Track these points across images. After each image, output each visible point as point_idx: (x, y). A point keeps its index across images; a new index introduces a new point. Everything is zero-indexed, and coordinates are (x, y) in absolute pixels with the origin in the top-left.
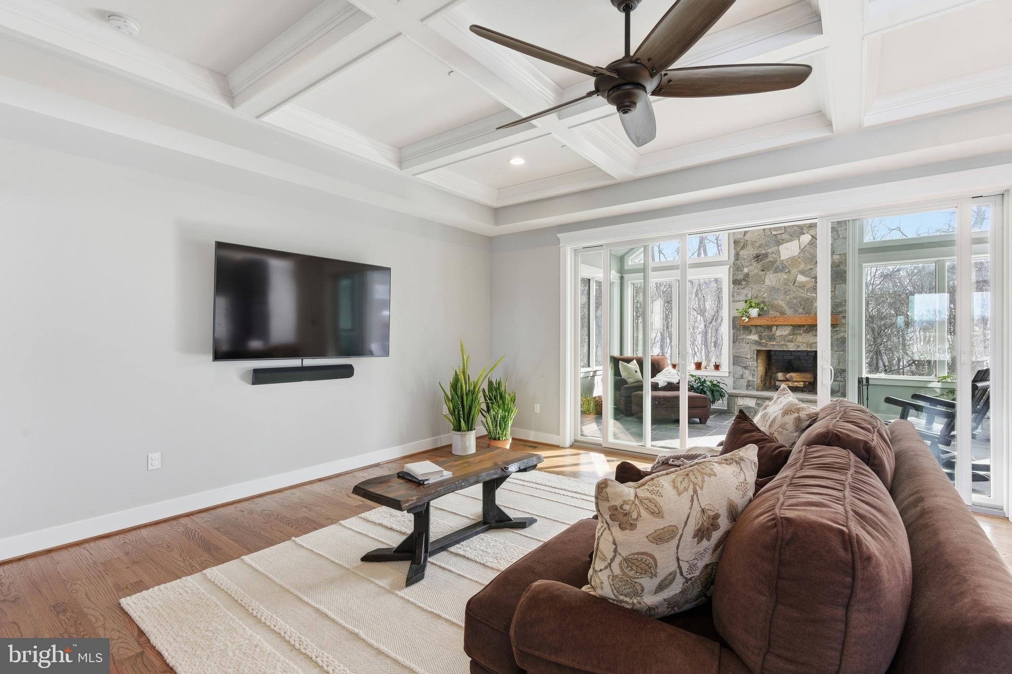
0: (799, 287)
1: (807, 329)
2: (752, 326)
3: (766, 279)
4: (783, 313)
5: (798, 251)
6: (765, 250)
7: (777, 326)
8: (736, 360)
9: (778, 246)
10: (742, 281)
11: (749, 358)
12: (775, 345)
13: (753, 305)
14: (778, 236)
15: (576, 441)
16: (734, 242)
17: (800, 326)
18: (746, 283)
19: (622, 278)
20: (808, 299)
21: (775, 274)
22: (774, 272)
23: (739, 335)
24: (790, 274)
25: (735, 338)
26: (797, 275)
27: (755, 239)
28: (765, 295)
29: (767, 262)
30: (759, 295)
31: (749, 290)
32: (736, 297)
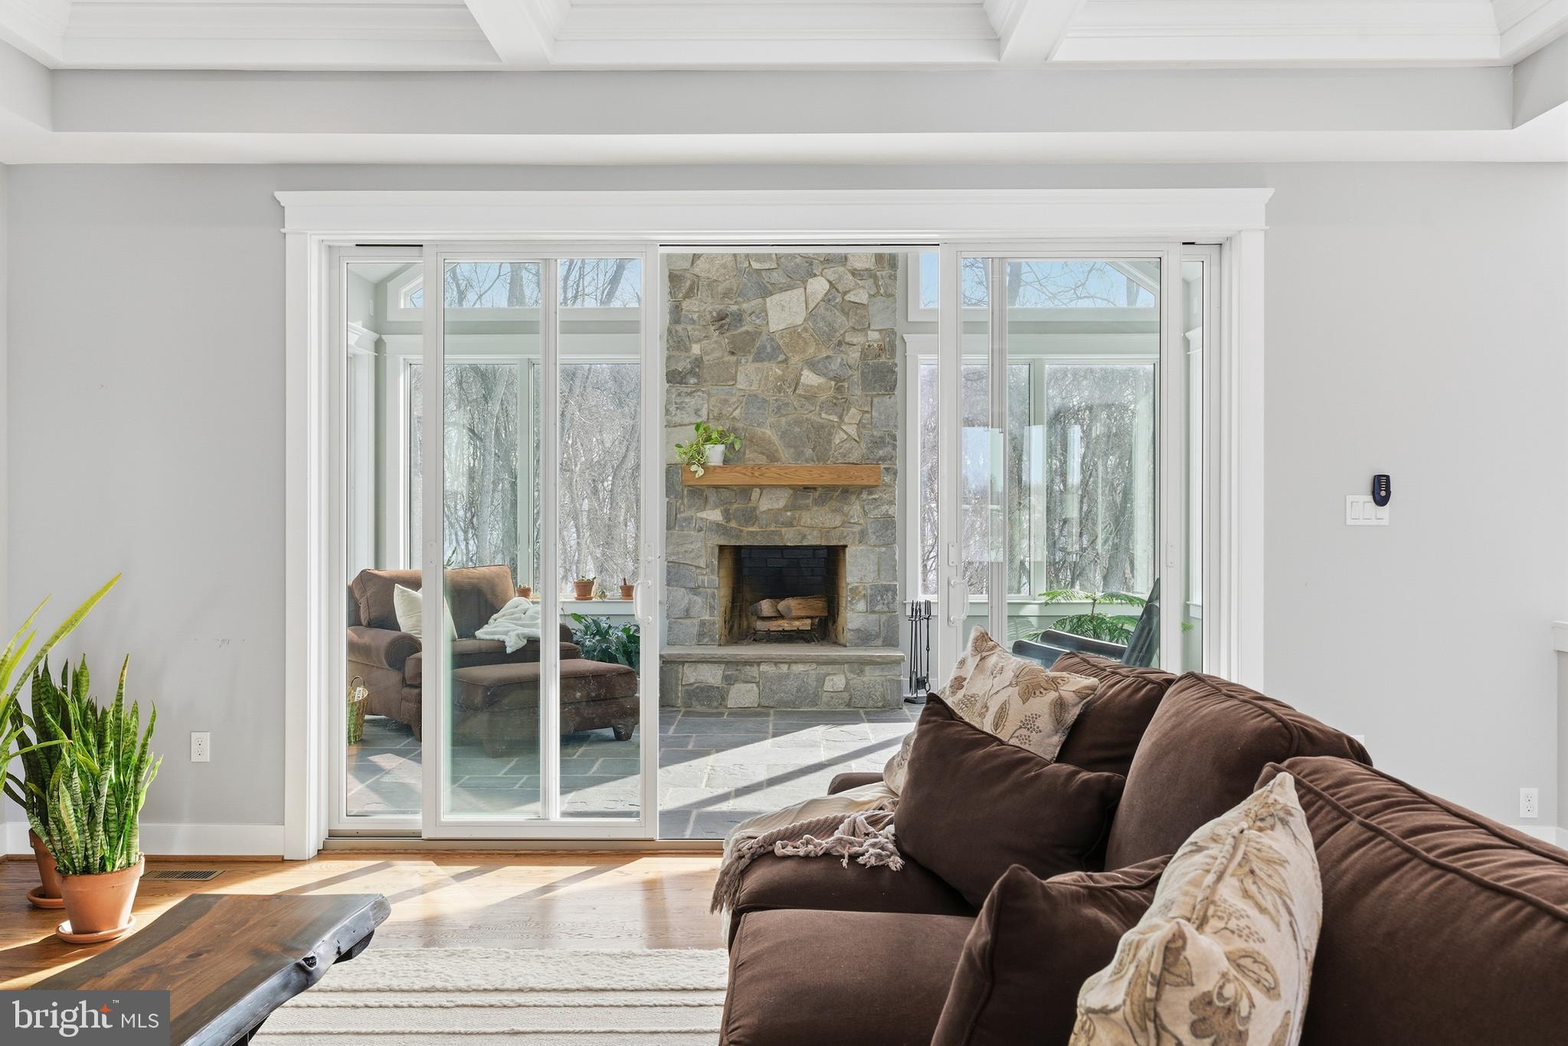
0: (805, 397)
1: (820, 496)
2: (709, 486)
3: (739, 373)
4: (773, 457)
5: (804, 314)
6: (736, 304)
7: (762, 487)
8: (675, 574)
9: (764, 298)
10: (688, 376)
11: (703, 565)
12: (757, 532)
13: (715, 435)
14: (763, 273)
15: (332, 835)
16: (669, 277)
17: (806, 488)
18: (696, 381)
19: (379, 346)
20: (823, 427)
21: (758, 365)
22: (755, 360)
23: (682, 510)
24: (788, 367)
25: (673, 517)
26: (802, 370)
27: (715, 278)
28: (737, 413)
29: (740, 334)
30: (724, 412)
31: (703, 400)
32: (676, 414)
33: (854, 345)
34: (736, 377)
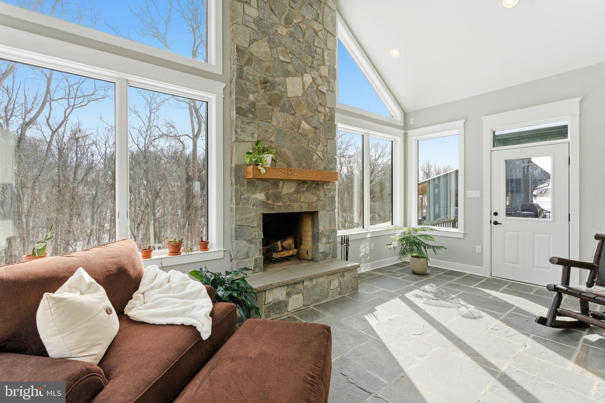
0: (302, 134)
1: (308, 186)
3: (273, 117)
4: (289, 165)
5: (302, 91)
6: (272, 76)
7: (284, 180)
8: (240, 232)
9: (285, 77)
10: (248, 112)
11: (256, 226)
12: (282, 206)
14: (284, 64)
17: (303, 182)
18: (252, 116)
20: (310, 152)
21: (281, 114)
22: (281, 111)
23: (244, 193)
24: (295, 118)
25: (239, 198)
26: (301, 120)
27: (261, 58)
28: (272, 139)
29: (274, 94)
30: (266, 137)
31: (255, 128)
32: (241, 134)
33: (321, 113)
34: (272, 118)
